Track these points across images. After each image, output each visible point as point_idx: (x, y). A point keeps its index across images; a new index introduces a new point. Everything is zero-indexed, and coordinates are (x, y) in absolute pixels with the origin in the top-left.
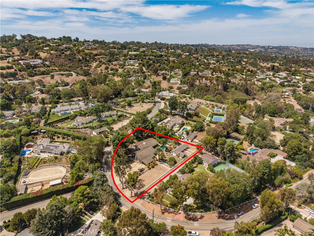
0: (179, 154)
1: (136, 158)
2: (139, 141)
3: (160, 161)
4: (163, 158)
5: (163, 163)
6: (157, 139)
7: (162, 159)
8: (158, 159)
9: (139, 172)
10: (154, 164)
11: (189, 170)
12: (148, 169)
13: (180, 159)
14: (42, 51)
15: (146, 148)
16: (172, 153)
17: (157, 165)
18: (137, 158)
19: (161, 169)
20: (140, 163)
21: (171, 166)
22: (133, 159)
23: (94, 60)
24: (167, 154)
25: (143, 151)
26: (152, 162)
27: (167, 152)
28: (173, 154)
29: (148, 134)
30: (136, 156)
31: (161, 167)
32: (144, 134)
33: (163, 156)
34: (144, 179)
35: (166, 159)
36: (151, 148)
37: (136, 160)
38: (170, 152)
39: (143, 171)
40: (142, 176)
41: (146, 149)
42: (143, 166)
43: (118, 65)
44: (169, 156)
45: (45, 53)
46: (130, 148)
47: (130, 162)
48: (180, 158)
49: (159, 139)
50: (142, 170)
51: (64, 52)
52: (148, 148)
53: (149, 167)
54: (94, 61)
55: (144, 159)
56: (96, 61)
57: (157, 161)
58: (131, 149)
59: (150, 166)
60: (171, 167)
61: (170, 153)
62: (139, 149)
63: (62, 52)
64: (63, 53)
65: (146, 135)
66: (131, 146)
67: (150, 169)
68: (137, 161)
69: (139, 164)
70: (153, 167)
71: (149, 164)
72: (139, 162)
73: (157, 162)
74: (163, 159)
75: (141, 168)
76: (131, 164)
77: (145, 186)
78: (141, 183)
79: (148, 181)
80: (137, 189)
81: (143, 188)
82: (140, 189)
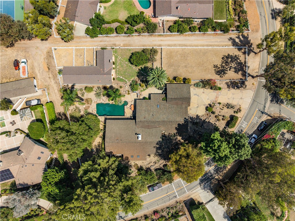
77: (223, 56)
78: (224, 64)
79: (213, 59)
80: (238, 60)
81: (229, 55)
82: (236, 56)
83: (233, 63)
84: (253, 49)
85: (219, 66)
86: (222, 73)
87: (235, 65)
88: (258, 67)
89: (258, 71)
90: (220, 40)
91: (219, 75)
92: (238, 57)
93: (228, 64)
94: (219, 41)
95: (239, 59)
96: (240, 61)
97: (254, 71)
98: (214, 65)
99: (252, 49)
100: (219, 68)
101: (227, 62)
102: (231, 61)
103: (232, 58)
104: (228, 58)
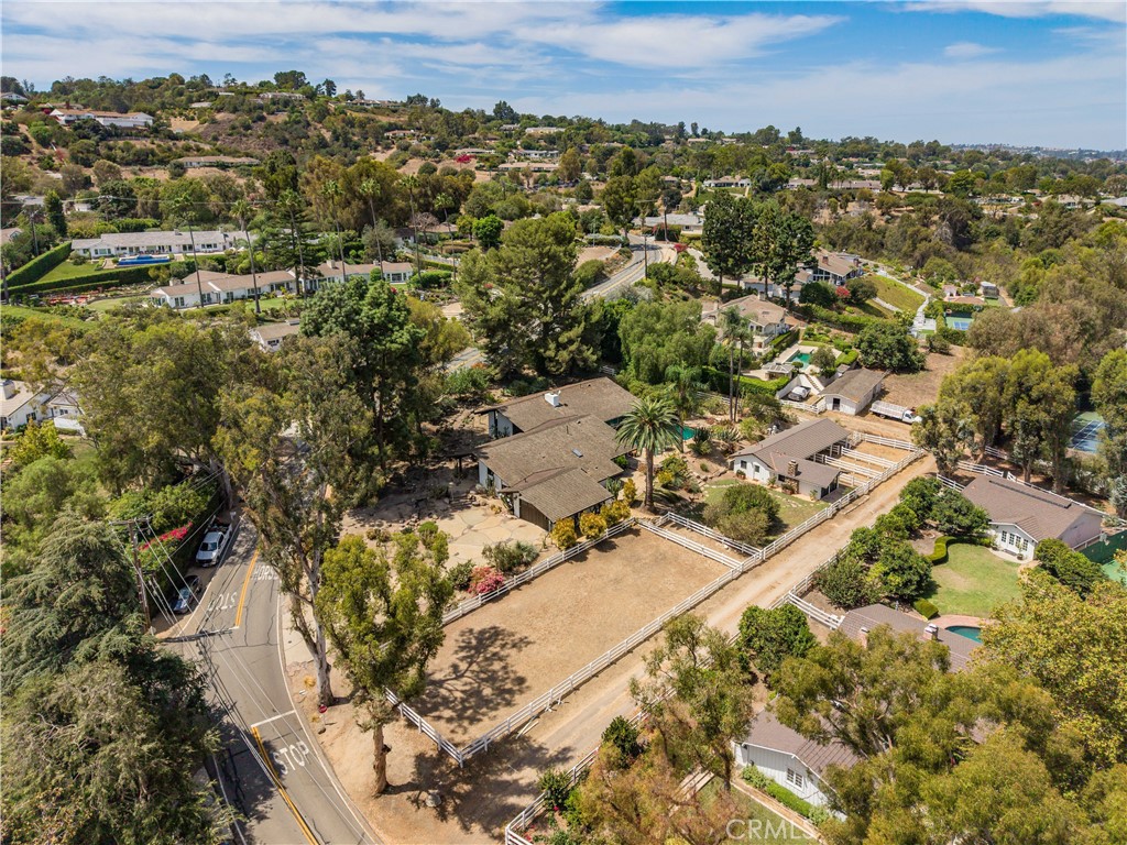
0: (798, 473)
1: (483, 476)
2: (522, 392)
3: (655, 511)
4: (682, 493)
5: (679, 526)
6: (635, 383)
7: (672, 500)
8: (640, 494)
9: (493, 575)
10: (612, 521)
12: (562, 555)
13: (803, 502)
14: (181, 114)
15: (564, 423)
16: (737, 467)
17: (637, 533)
18: (491, 483)
19: (660, 559)
20: (512, 510)
21: (744, 547)
22: (463, 487)
23: (378, 144)
24: (704, 469)
25: (540, 438)
26: (596, 508)
27: (704, 461)
28: (749, 471)
29: (580, 351)
30: (484, 464)
31: (664, 546)
32: (551, 353)
33: (679, 481)
34: (522, 632)
35: (702, 500)
36: (592, 426)
37: (485, 493)
38: (722, 462)
39: (527, 564)
40: (514, 601)
41: (559, 431)
42: (532, 535)
43: (476, 157)
44: (716, 483)
45: (193, 119)
46: (456, 426)
47: (440, 505)
48: (804, 496)
49: (646, 385)
50: (513, 562)
51: (265, 114)
52: (574, 424)
53: (569, 543)
54: (379, 148)
55: (539, 483)
56: (388, 148)
57: (635, 504)
58: (461, 432)
59: (583, 539)
60: (747, 555)
61: (722, 469)
62: (517, 430)
63: (255, 115)
64: (262, 119)
65: (564, 355)
66: (462, 417)
67: (581, 557)
68: (491, 501)
69: (500, 517)
70: (604, 546)
71: (576, 517)
72: (505, 509)
73: (635, 513)
74: (680, 499)
75: (512, 546)
76: (445, 514)
77: (527, 687)
78: (497, 666)
79: (554, 648)
80: (447, 713)
81: (509, 704)
82: (473, 720)
83: (463, 692)
84: (416, 801)
85: (513, 652)
86: (474, 642)
87: (450, 691)
88: (333, 752)
89: (323, 737)
90: (599, 713)
91: (482, 632)
92: (460, 726)
93: (482, 676)
94: (603, 709)
95: (450, 720)
96: (439, 718)
97: (341, 723)
98: (529, 643)
99: (424, 795)
100: (503, 646)
101: (492, 679)
102: (477, 693)
103: (486, 702)
104: (501, 692)
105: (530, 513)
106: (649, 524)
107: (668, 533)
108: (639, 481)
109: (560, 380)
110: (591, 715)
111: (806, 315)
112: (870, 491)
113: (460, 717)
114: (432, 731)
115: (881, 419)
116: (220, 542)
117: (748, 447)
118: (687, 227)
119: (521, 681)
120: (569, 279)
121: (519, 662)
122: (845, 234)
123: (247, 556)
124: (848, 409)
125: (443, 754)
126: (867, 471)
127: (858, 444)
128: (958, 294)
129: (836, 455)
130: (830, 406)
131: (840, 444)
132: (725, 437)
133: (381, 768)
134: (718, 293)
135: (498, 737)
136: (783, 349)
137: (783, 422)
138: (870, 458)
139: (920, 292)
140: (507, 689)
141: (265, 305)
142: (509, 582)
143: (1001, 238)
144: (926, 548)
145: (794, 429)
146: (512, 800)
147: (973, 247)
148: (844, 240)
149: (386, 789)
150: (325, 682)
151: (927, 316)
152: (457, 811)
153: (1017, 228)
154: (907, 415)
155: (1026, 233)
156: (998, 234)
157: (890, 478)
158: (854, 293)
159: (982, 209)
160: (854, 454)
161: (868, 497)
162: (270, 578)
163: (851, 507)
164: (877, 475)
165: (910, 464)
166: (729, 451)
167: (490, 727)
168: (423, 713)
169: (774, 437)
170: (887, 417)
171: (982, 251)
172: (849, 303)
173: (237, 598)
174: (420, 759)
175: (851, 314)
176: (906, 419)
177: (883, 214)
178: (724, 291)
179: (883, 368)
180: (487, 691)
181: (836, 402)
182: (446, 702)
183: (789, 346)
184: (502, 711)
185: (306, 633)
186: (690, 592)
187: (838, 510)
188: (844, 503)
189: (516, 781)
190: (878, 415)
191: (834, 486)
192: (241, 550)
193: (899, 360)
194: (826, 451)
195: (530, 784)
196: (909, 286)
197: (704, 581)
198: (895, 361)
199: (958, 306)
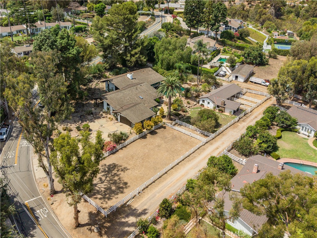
0: (225, 105)
1: (105, 106)
2: (117, 74)
3: (171, 119)
4: (181, 112)
5: (180, 125)
6: (161, 70)
7: (177, 115)
8: (166, 113)
9: (112, 144)
10: (156, 123)
11: (265, 145)
12: (137, 136)
13: (226, 116)
15: (135, 86)
16: (201, 102)
17: (165, 128)
18: (108, 109)
19: (174, 138)
20: (117, 119)
21: (206, 133)
22: (98, 110)
24: (188, 103)
25: (127, 92)
26: (150, 119)
27: (189, 100)
28: (206, 104)
29: (139, 57)
30: (105, 102)
31: (175, 133)
32: (128, 58)
33: (180, 108)
34: (124, 165)
35: (188, 115)
36: (146, 87)
37: (106, 113)
38: (195, 100)
39: (125, 140)
40: (120, 154)
41: (133, 89)
42: (125, 129)
44: (193, 109)
46: (93, 87)
47: (89, 117)
48: (227, 113)
49: (165, 71)
50: (119, 139)
52: (139, 86)
53: (140, 132)
55: (128, 109)
57: (164, 117)
58: (95, 89)
59: (145, 130)
60: (207, 136)
61: (195, 103)
62: (117, 88)
65: (134, 59)
66: (95, 83)
67: (144, 137)
68: (109, 116)
69: (113, 122)
70: (153, 133)
71: (142, 122)
72: (114, 119)
73: (164, 120)
74: (180, 115)
75: (118, 133)
76: (91, 121)
77: (129, 186)
78: (116, 178)
79: (137, 172)
80: (99, 196)
81: (122, 192)
82: (109, 199)
83: (104, 188)
84: (90, 230)
85: (122, 173)
86: (107, 169)
87: (99, 188)
88: (57, 212)
89: (53, 206)
90: (156, 196)
91: (109, 166)
92: (104, 201)
93: (111, 182)
94: (158, 195)
95: (100, 199)
96: (96, 198)
97: (59, 201)
98: (128, 169)
99: (93, 227)
100: (118, 171)
101: (115, 183)
102: (110, 188)
103: (113, 192)
104: (119, 188)
105: (124, 120)
106: (169, 124)
107: (177, 128)
108: (165, 108)
109: (132, 69)
110: (153, 197)
111: (223, 43)
112: (251, 111)
113: (104, 198)
114: (94, 203)
115: (253, 84)
116: (6, 132)
117: (205, 95)
118: (176, 8)
119: (126, 184)
120: (135, 29)
121: (125, 177)
122: (234, 12)
123: (17, 137)
124: (241, 80)
125: (99, 212)
126: (250, 104)
127: (245, 93)
128: (278, 35)
129: (237, 97)
130: (234, 79)
131: (239, 93)
132: (196, 91)
133: (76, 218)
134: (189, 35)
135: (119, 205)
136: (215, 57)
137: (217, 85)
138: (250, 99)
139: (265, 34)
140: (121, 187)
141: (15, 39)
142: (118, 147)
143: (293, 14)
144: (274, 132)
145: (221, 88)
146: (126, 229)
147: (282, 17)
148: (233, 14)
149: (79, 225)
150: (52, 186)
151: (268, 44)
152: (106, 233)
153: (299, 10)
154: (263, 82)
155: (302, 12)
156: (292, 12)
157: (258, 106)
158: (241, 35)
159: (286, 2)
160: (244, 97)
161: (250, 114)
162: (27, 145)
163: (245, 117)
164: (254, 105)
165: (265, 101)
166: (198, 96)
167: (116, 201)
168: (90, 197)
169: (214, 91)
170: (255, 83)
171: (285, 18)
172: (239, 39)
173: (15, 153)
174: (90, 214)
175: (240, 43)
176: (263, 84)
177: (248, 4)
178: (191, 34)
179: (253, 64)
180: (114, 188)
181: (237, 77)
182: (98, 192)
183: (217, 55)
184: (120, 195)
185: (44, 168)
186: (187, 150)
187: (240, 119)
188: (242, 116)
189: (127, 222)
190: (252, 82)
191: (238, 110)
192: (14, 135)
193: (259, 61)
194: (234, 96)
195: (133, 223)
196: (261, 32)
197: (192, 146)
198: (257, 61)
199: (279, 40)
